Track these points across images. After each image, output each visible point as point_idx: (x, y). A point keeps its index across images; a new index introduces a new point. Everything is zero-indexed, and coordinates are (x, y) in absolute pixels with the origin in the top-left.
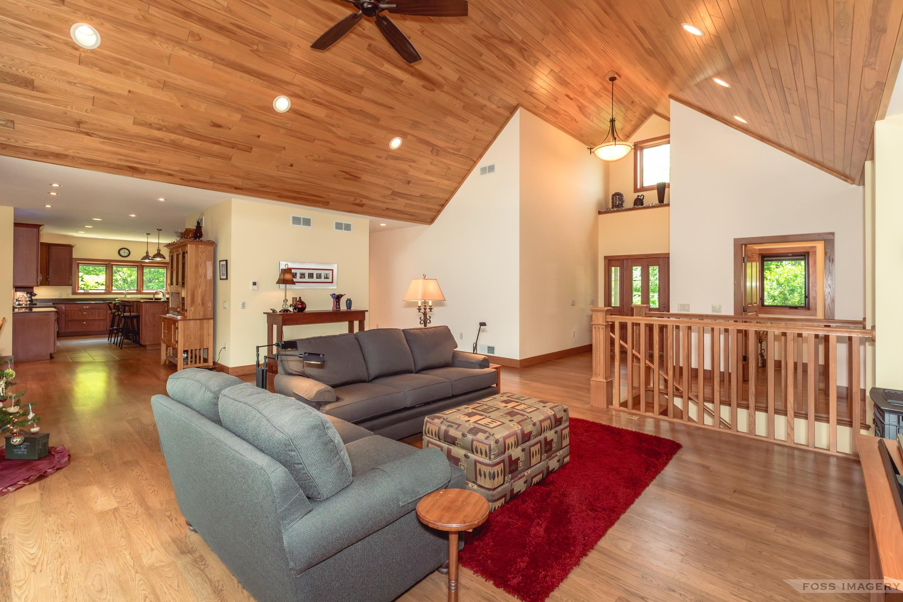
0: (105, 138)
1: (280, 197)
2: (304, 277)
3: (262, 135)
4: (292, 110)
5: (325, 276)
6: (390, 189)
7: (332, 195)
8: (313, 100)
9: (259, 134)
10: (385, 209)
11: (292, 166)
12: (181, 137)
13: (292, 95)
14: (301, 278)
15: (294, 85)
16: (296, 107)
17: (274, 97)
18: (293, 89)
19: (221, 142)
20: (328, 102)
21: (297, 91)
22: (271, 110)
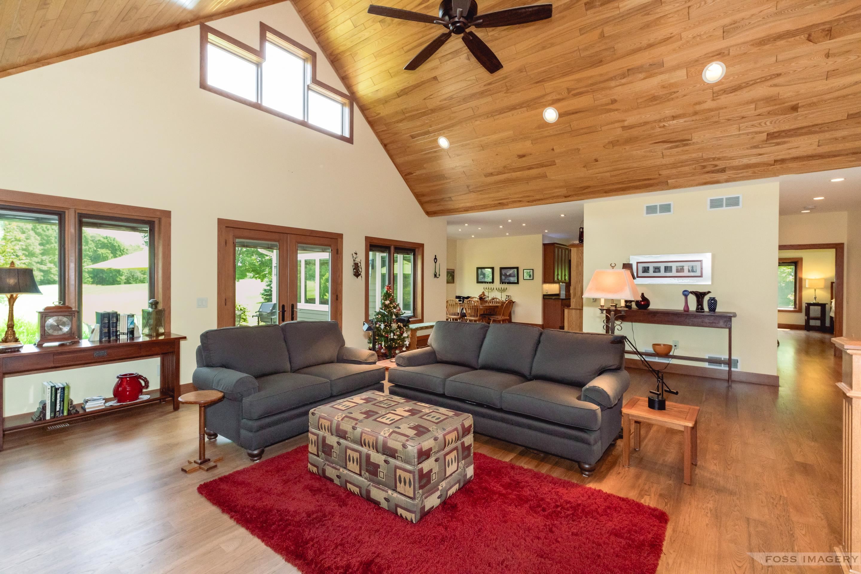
0: (480, 191)
1: (606, 192)
2: (659, 271)
3: (554, 148)
4: (561, 115)
5: (690, 269)
6: (763, 132)
7: (664, 173)
8: (572, 95)
9: (552, 147)
10: (773, 162)
11: (596, 160)
12: (509, 174)
13: (553, 103)
14: (654, 272)
15: (548, 94)
16: (562, 111)
17: (541, 114)
18: (549, 98)
19: (533, 166)
20: (586, 87)
21: (555, 96)
22: (547, 125)
